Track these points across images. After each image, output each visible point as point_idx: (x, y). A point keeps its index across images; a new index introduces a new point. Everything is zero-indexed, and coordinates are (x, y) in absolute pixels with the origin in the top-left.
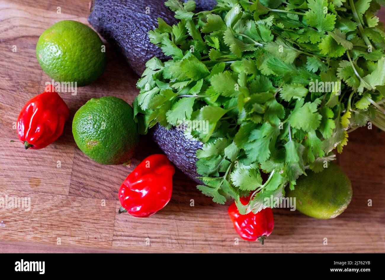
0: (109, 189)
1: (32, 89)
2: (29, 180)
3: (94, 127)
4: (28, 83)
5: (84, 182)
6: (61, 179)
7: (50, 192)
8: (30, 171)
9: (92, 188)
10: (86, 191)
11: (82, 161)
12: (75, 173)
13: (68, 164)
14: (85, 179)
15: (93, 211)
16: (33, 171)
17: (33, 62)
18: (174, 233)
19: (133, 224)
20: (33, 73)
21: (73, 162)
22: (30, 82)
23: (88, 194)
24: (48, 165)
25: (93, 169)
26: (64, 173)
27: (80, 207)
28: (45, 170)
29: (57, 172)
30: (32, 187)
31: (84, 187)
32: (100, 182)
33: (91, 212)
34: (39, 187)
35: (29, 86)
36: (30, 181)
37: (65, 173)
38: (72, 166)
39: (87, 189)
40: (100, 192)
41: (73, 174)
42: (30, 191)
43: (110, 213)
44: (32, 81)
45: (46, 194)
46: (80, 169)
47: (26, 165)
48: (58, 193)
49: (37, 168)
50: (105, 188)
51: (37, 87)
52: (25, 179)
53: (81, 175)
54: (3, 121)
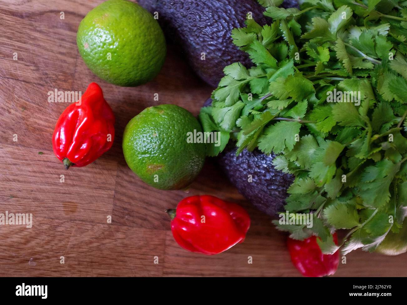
0: (158, 216)
1: (64, 83)
2: (63, 204)
3: (159, 147)
4: (59, 75)
5: (129, 207)
6: (101, 203)
7: (89, 220)
8: (65, 193)
9: (138, 215)
10: (131, 219)
11: (126, 181)
12: (118, 196)
13: (110, 184)
14: (130, 204)
15: (140, 244)
16: (68, 192)
17: (65, 47)
18: (229, 268)
19: (185, 259)
20: (65, 62)
21: (116, 181)
22: (61, 74)
23: (134, 223)
24: (86, 185)
25: (139, 191)
26: (104, 196)
27: (124, 239)
28: (82, 192)
29: (97, 194)
30: (66, 214)
31: (128, 214)
32: (147, 207)
33: (137, 245)
34: (75, 214)
35: (60, 80)
36: (63, 206)
37: (106, 196)
38: (114, 187)
39: (133, 216)
40: (148, 221)
41: (116, 196)
42: (65, 219)
43: (159, 247)
44: (64, 73)
45: (84, 223)
46: (124, 191)
47: (59, 185)
48: (98, 221)
49: (72, 189)
50: (153, 215)
51: (70, 81)
52: (58, 203)
53: (125, 199)
54: (28, 126)
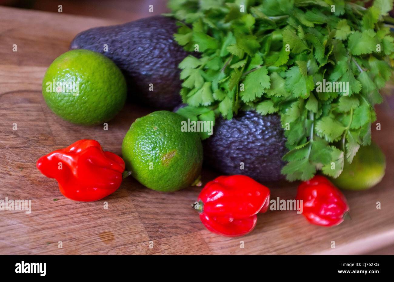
0: (186, 222)
2: (99, 236)
3: (165, 136)
4: (39, 136)
5: (157, 222)
6: (132, 225)
7: (129, 243)
8: (95, 227)
9: (169, 225)
10: (165, 230)
11: (142, 202)
12: (143, 216)
13: (130, 208)
14: (156, 219)
15: (185, 249)
16: (98, 225)
18: (269, 245)
19: (229, 249)
21: (134, 205)
23: (169, 233)
24: (110, 214)
25: (157, 206)
26: (131, 219)
27: (169, 248)
28: (110, 221)
29: (124, 220)
30: (107, 244)
31: (160, 227)
32: (172, 217)
33: (183, 250)
34: (115, 241)
36: (101, 237)
37: (133, 218)
38: (135, 209)
39: (165, 228)
40: (179, 228)
41: (141, 217)
42: (107, 248)
43: (202, 246)
45: (126, 246)
46: (145, 210)
47: (86, 221)
48: (138, 241)
49: (99, 221)
50: (181, 222)
52: (94, 236)
53: (150, 216)
54: (32, 181)
